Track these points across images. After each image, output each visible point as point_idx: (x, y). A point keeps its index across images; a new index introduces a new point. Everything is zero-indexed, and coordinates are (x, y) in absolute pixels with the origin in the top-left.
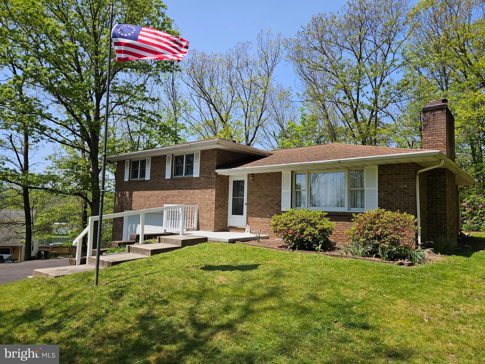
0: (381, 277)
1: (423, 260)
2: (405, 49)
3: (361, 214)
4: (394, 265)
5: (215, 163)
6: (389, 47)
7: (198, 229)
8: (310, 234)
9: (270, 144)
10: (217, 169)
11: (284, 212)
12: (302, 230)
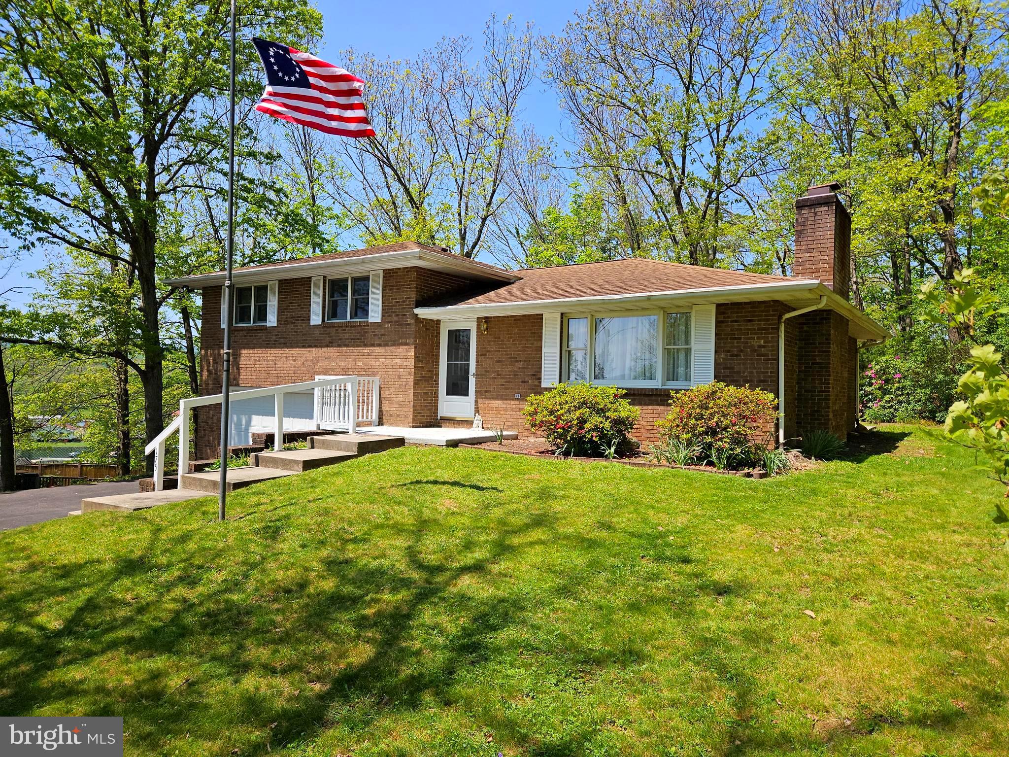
0: (714, 495)
1: (784, 468)
2: (776, 69)
3: (683, 392)
4: (737, 477)
5: (413, 296)
6: (745, 64)
7: (381, 423)
8: (596, 429)
9: (509, 252)
10: (417, 307)
11: (549, 390)
12: (582, 422)
